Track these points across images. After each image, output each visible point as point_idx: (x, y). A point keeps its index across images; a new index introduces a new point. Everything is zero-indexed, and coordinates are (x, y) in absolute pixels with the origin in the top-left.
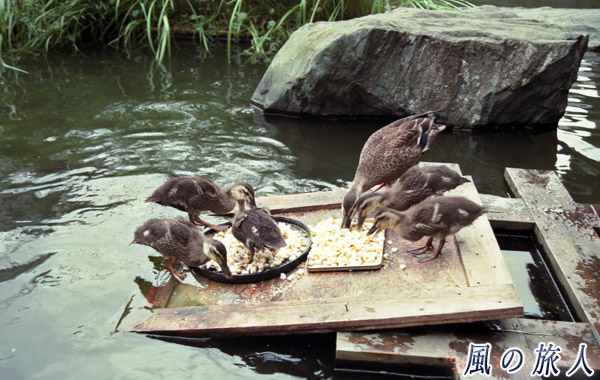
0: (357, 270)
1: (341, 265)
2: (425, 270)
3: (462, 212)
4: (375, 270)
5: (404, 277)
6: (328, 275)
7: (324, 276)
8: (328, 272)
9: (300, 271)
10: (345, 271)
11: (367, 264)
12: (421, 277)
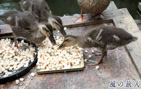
0: (69, 71)
1: (58, 69)
2: (112, 69)
3: (115, 37)
4: (80, 71)
5: (100, 74)
6: (51, 76)
7: (48, 76)
8: (51, 73)
9: (33, 74)
10: (61, 72)
11: (74, 67)
12: (110, 74)
